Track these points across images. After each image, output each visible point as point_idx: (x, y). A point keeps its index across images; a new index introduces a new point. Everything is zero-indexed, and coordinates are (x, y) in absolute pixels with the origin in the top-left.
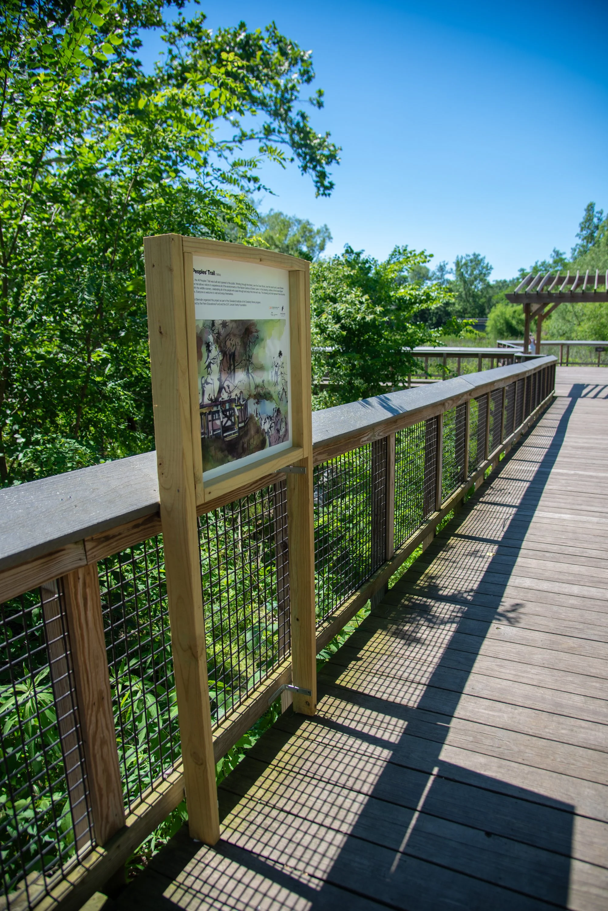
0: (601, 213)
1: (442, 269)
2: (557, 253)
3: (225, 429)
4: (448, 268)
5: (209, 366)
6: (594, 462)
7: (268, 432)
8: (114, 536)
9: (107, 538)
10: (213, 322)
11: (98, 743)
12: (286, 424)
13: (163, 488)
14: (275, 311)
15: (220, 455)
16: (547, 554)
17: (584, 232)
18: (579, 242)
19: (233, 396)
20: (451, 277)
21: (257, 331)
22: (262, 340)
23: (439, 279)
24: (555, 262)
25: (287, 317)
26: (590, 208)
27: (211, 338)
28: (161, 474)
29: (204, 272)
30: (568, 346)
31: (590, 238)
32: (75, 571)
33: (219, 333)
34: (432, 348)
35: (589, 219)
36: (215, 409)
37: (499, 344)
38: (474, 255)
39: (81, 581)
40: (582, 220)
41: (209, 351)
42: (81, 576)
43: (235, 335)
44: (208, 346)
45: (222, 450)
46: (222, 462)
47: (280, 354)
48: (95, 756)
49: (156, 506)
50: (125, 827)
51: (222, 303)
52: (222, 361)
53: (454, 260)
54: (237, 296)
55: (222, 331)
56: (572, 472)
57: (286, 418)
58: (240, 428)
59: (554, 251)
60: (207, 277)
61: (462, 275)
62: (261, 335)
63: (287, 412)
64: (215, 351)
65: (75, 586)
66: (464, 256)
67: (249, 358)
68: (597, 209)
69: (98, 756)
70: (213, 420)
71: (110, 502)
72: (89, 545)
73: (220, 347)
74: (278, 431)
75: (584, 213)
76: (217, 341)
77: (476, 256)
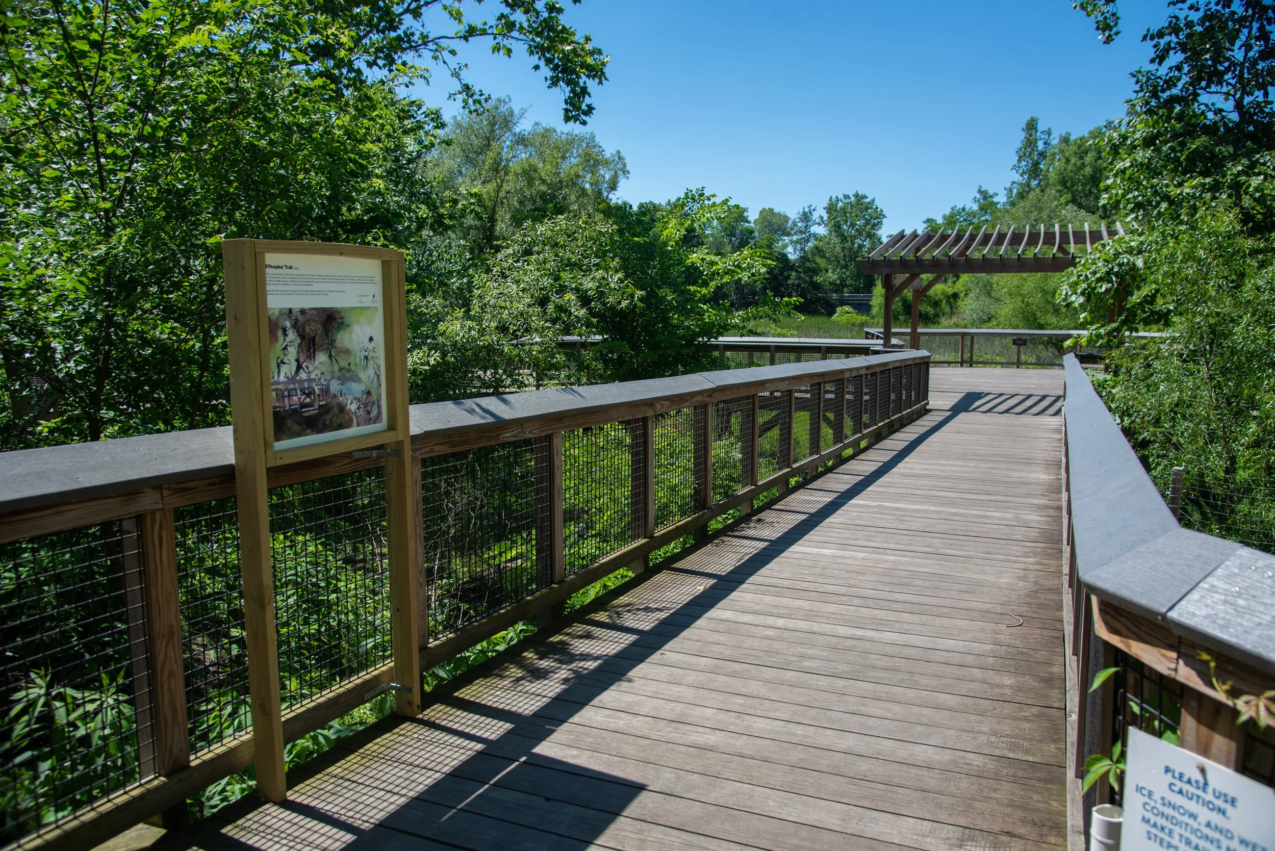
0: (1049, 133)
1: (806, 217)
2: (984, 194)
3: (304, 406)
4: (815, 216)
5: (285, 348)
6: (917, 492)
7: (355, 413)
8: (190, 489)
9: (183, 490)
10: (290, 310)
11: (166, 673)
12: (379, 407)
13: (237, 451)
14: (363, 299)
15: (296, 428)
16: (771, 589)
17: (1024, 163)
18: (1017, 178)
19: (313, 376)
20: (821, 230)
21: (342, 318)
22: (348, 326)
23: (802, 232)
24: (982, 209)
25: (379, 304)
26: (1031, 126)
27: (288, 324)
28: (236, 439)
29: (281, 267)
30: (972, 336)
31: (1034, 171)
32: (153, 512)
33: (297, 320)
34: (738, 339)
35: (1030, 143)
36: (292, 386)
37: (867, 333)
38: (856, 195)
39: (158, 523)
40: (1019, 145)
41: (285, 335)
42: (158, 518)
43: (315, 321)
44: (285, 331)
45: (300, 424)
46: (299, 435)
47: (371, 339)
48: (162, 685)
49: (231, 467)
50: (189, 766)
51: (301, 293)
52: (300, 345)
53: (825, 203)
54: (317, 287)
55: (301, 318)
56: (876, 504)
57: (379, 401)
58: (320, 406)
59: (980, 191)
60: (284, 271)
61: (837, 227)
62: (346, 321)
63: (379, 396)
64: (292, 335)
65: (152, 527)
66: (841, 197)
67: (332, 343)
68: (1041, 127)
69: (166, 686)
70: (289, 396)
71: (188, 459)
72: (166, 493)
73: (298, 331)
74: (369, 413)
75: (1022, 135)
76: (295, 326)
77: (859, 198)
